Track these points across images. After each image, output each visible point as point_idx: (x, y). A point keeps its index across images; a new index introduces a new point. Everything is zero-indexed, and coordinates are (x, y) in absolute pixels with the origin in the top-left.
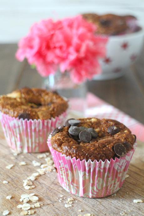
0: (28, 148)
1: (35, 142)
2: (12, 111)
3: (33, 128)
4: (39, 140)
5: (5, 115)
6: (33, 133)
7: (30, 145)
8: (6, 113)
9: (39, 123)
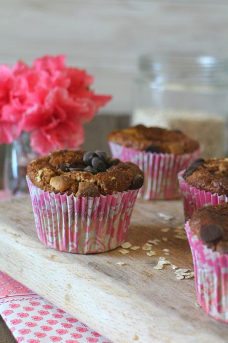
0: (151, 192)
1: (161, 185)
2: (136, 142)
3: (162, 164)
4: (166, 182)
5: (126, 150)
6: (161, 173)
7: (154, 189)
8: (128, 146)
9: (170, 158)
